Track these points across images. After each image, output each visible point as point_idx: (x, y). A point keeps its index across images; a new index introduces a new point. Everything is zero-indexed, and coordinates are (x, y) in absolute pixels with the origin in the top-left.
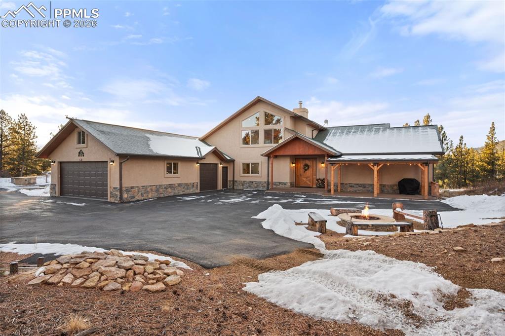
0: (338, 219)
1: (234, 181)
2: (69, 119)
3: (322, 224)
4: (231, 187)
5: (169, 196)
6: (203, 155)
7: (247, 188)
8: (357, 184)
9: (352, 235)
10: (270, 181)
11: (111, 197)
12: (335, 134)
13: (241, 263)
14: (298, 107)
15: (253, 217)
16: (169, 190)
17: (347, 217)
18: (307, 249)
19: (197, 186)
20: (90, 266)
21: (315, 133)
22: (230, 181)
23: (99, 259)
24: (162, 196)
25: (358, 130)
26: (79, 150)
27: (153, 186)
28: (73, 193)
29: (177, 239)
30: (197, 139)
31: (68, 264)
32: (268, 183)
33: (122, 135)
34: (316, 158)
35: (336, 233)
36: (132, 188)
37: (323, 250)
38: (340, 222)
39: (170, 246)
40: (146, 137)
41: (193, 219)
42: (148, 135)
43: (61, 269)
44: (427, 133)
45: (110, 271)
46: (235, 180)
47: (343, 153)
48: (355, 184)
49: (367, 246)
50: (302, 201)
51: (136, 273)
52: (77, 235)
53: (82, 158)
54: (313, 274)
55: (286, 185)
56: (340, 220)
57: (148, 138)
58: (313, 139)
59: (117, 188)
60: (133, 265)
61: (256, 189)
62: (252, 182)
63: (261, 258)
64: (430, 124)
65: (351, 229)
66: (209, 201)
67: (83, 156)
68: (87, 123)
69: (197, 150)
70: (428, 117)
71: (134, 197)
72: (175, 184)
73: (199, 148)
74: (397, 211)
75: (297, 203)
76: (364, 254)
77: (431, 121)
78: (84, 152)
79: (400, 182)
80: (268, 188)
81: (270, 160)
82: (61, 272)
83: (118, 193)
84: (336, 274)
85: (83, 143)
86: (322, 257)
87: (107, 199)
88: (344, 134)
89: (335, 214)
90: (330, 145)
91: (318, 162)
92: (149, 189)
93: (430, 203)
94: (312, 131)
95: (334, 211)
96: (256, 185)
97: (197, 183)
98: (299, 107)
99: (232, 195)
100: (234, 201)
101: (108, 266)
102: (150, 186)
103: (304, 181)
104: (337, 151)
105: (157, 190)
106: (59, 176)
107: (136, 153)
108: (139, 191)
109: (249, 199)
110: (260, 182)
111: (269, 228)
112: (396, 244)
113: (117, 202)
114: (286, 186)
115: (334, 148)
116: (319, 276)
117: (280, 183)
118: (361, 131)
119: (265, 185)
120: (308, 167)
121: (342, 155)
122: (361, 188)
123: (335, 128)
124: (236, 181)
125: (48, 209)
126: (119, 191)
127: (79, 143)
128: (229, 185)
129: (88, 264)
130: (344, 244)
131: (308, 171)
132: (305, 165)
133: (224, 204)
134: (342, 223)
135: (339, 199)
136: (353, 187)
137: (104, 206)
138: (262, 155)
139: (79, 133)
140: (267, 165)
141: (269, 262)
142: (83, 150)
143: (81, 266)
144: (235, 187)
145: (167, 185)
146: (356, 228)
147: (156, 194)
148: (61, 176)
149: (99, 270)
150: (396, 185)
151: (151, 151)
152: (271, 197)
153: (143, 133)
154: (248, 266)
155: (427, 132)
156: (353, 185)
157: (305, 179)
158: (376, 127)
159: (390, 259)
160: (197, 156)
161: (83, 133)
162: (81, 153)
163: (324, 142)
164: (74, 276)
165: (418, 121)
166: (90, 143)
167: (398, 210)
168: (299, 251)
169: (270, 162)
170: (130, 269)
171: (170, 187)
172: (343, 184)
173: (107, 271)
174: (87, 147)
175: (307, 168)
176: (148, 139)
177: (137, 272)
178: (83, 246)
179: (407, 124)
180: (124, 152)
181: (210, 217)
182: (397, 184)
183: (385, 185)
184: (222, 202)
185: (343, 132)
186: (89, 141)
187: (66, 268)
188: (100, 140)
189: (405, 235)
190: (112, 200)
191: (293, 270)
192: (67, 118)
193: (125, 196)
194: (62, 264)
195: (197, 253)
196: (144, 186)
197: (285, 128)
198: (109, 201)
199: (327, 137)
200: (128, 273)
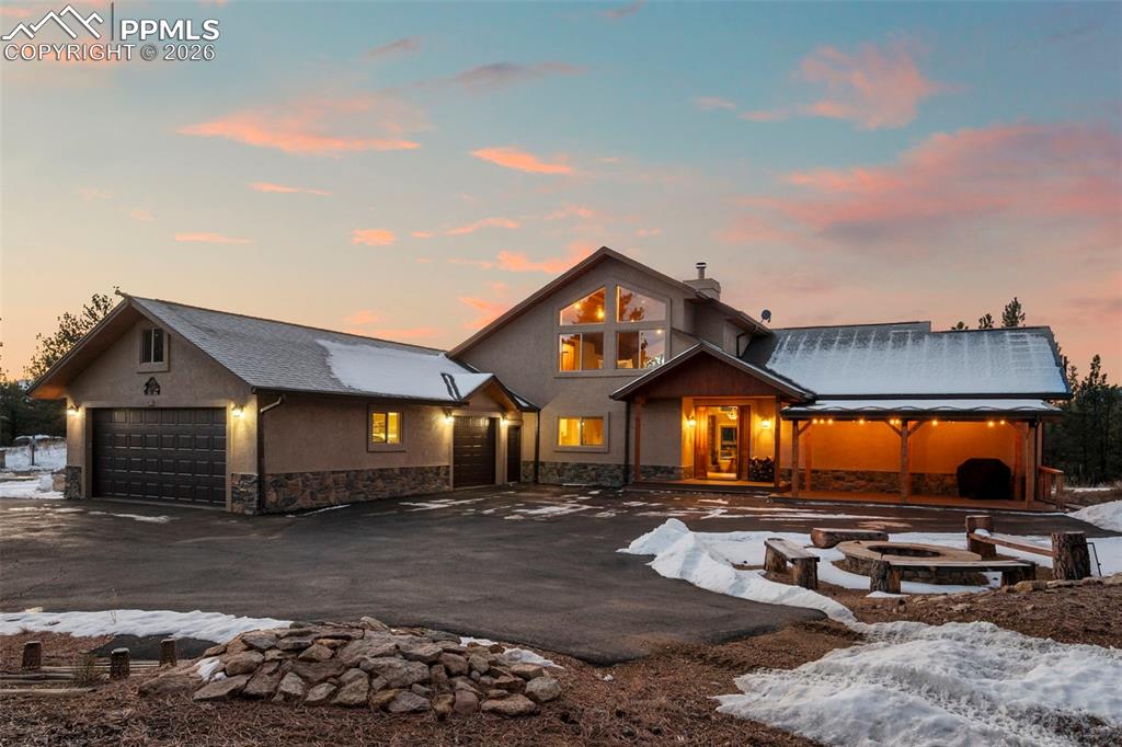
0: (836, 553)
1: (537, 463)
2: (123, 295)
3: (807, 567)
4: (531, 478)
5: (379, 499)
6: (463, 394)
7: (572, 481)
8: (854, 473)
9: (887, 591)
10: (632, 462)
11: (234, 500)
12: (793, 348)
13: (674, 652)
14: (695, 276)
15: (620, 550)
16: (380, 483)
17: (861, 550)
18: (812, 622)
19: (447, 473)
20: (333, 656)
21: (744, 343)
22: (527, 463)
23: (349, 638)
24: (361, 498)
25: (852, 335)
26: (146, 379)
27: (338, 472)
28: (128, 489)
29: (461, 602)
30: (442, 354)
31: (279, 652)
32: (627, 469)
33: (259, 339)
34: (750, 407)
35: (842, 588)
36: (289, 476)
37: (852, 623)
38: (843, 561)
39: (458, 616)
40: (319, 346)
41: (468, 553)
42: (322, 342)
43: (264, 661)
44: (1024, 346)
45: (390, 666)
46: (541, 459)
47: (819, 393)
48: (847, 473)
49: (961, 612)
50: (723, 514)
51: (454, 671)
52: (191, 592)
53: (156, 397)
54: (876, 675)
55: (672, 473)
56: (843, 557)
57: (324, 349)
58: (738, 357)
59: (250, 477)
60: (439, 654)
61: (595, 483)
62: (585, 466)
63: (713, 643)
64: (1020, 325)
65: (884, 578)
66: (487, 512)
67: (159, 392)
68: (170, 308)
69: (446, 381)
70: (1016, 306)
71: (293, 501)
72: (392, 469)
73: (450, 377)
74: (979, 536)
75: (713, 519)
76: (968, 631)
77: (1023, 317)
78: (159, 382)
79: (960, 469)
80: (626, 480)
81: (633, 409)
82: (267, 670)
83: (253, 490)
84: (937, 670)
85: (159, 358)
86: (863, 640)
87: (224, 505)
88: (818, 346)
89: (823, 544)
90: (784, 375)
91: (753, 416)
92: (329, 481)
93: (1043, 519)
94: (738, 338)
95: (821, 535)
96: (593, 473)
97: (448, 467)
98: (697, 278)
99: (540, 498)
100: (552, 513)
101: (381, 655)
102: (333, 472)
104: (803, 389)
105: (349, 485)
106: (90, 446)
107: (301, 387)
108: (305, 486)
109: (585, 507)
110: (605, 466)
111: (678, 577)
112: (1034, 609)
113: (251, 513)
115: (795, 381)
116: (894, 679)
117: (657, 469)
118: (859, 340)
119: (618, 472)
121: (815, 398)
122: (863, 482)
123: (791, 332)
124: (543, 464)
125: (75, 529)
126: (256, 485)
127: (146, 358)
128: (526, 472)
129: (329, 652)
130: (898, 611)
133: (530, 519)
134: (852, 564)
135: (815, 509)
136: (843, 479)
137: (219, 523)
138: (612, 397)
139: (147, 335)
140: (623, 421)
141: (736, 650)
142: (158, 378)
143: (314, 655)
144: (539, 477)
145: (374, 472)
146: (896, 574)
147: (347, 494)
148: (93, 445)
149: (362, 664)
150: (951, 475)
151: (337, 381)
152: (641, 504)
153: (310, 337)
154: (693, 659)
155: (1025, 342)
156: (841, 475)
158: (895, 329)
159: (1041, 640)
160: (449, 398)
161: (159, 332)
162: (152, 387)
163: (768, 366)
164: (305, 678)
165: (989, 317)
166: (179, 360)
167: (981, 532)
168: (795, 625)
169: (633, 416)
170: (436, 662)
171: (381, 476)
172: (817, 472)
173: (383, 667)
174: (169, 371)
176: (325, 353)
177: (455, 668)
178: (238, 617)
179: (961, 325)
180: (272, 384)
181: (509, 549)
182: (955, 472)
183: (923, 474)
184: (522, 514)
185: (815, 342)
186: (174, 355)
187: (277, 660)
188: (209, 351)
189: (1047, 587)
190: (238, 507)
191: (817, 666)
192: (118, 293)
193: (272, 497)
194: (262, 651)
195: (541, 631)
196: (318, 473)
197: (672, 329)
198: (228, 509)
199: (774, 354)
200: (434, 671)
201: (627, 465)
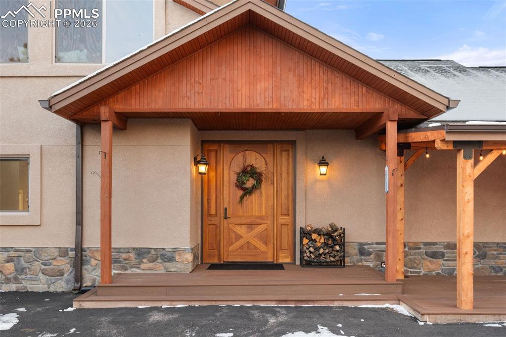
32: (80, 256)
34: (293, 143)
55: (171, 259)
91: (300, 156)
103: (239, 237)
110: (37, 252)
114: (173, 267)
117: (141, 253)
119: (66, 265)
120: (258, 176)
131: (255, 197)
132: (245, 172)
136: (442, 255)
156: (440, 249)
157: (241, 230)
175: (250, 183)
201: (79, 249)
